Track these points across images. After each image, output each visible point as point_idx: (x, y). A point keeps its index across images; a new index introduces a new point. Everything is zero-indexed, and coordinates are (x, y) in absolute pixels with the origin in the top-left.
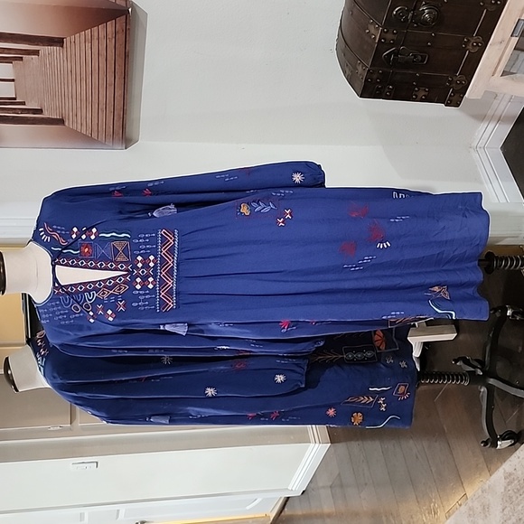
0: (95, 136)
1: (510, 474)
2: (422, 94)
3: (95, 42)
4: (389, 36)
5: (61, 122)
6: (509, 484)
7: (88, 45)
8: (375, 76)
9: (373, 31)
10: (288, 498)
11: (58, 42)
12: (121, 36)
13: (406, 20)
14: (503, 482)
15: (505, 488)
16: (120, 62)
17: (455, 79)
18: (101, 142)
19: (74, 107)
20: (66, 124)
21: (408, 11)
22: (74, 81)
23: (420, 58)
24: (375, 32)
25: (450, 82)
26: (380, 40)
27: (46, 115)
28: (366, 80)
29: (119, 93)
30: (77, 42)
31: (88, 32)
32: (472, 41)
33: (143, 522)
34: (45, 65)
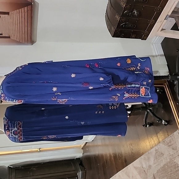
0: (21, 41)
1: (157, 150)
2: (133, 36)
3: (20, 14)
4: (123, 20)
5: (9, 37)
6: (156, 153)
7: (18, 14)
8: (118, 31)
9: (117, 17)
10: (87, 142)
11: (8, 13)
12: (30, 12)
13: (129, 15)
14: (154, 152)
15: (155, 154)
16: (29, 19)
17: (145, 32)
18: (23, 43)
19: (14, 33)
20: (11, 38)
21: (129, 12)
22: (13, 25)
23: (133, 26)
25: (143, 33)
26: (120, 21)
27: (3, 35)
28: (115, 32)
29: (29, 29)
30: (14, 13)
31: (18, 10)
32: (151, 21)
33: (40, 148)
34: (3, 20)
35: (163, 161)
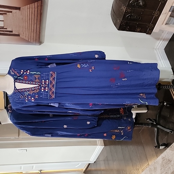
0: (30, 40)
1: (164, 158)
2: (138, 30)
3: (31, 9)
4: (129, 10)
5: (18, 35)
7: (29, 10)
8: (123, 24)
9: (123, 8)
10: (90, 164)
11: (19, 9)
12: (39, 8)
13: (134, 5)
14: (161, 160)
15: (162, 162)
16: (39, 16)
17: (150, 25)
18: (31, 43)
19: (23, 30)
20: (20, 36)
21: (135, 2)
23: (138, 18)
24: (124, 9)
25: (148, 26)
26: (125, 11)
27: (14, 33)
28: (120, 25)
29: (38, 26)
30: (25, 9)
31: (29, 5)
32: (156, 13)
33: (41, 170)
34: (14, 16)
35: (171, 169)
